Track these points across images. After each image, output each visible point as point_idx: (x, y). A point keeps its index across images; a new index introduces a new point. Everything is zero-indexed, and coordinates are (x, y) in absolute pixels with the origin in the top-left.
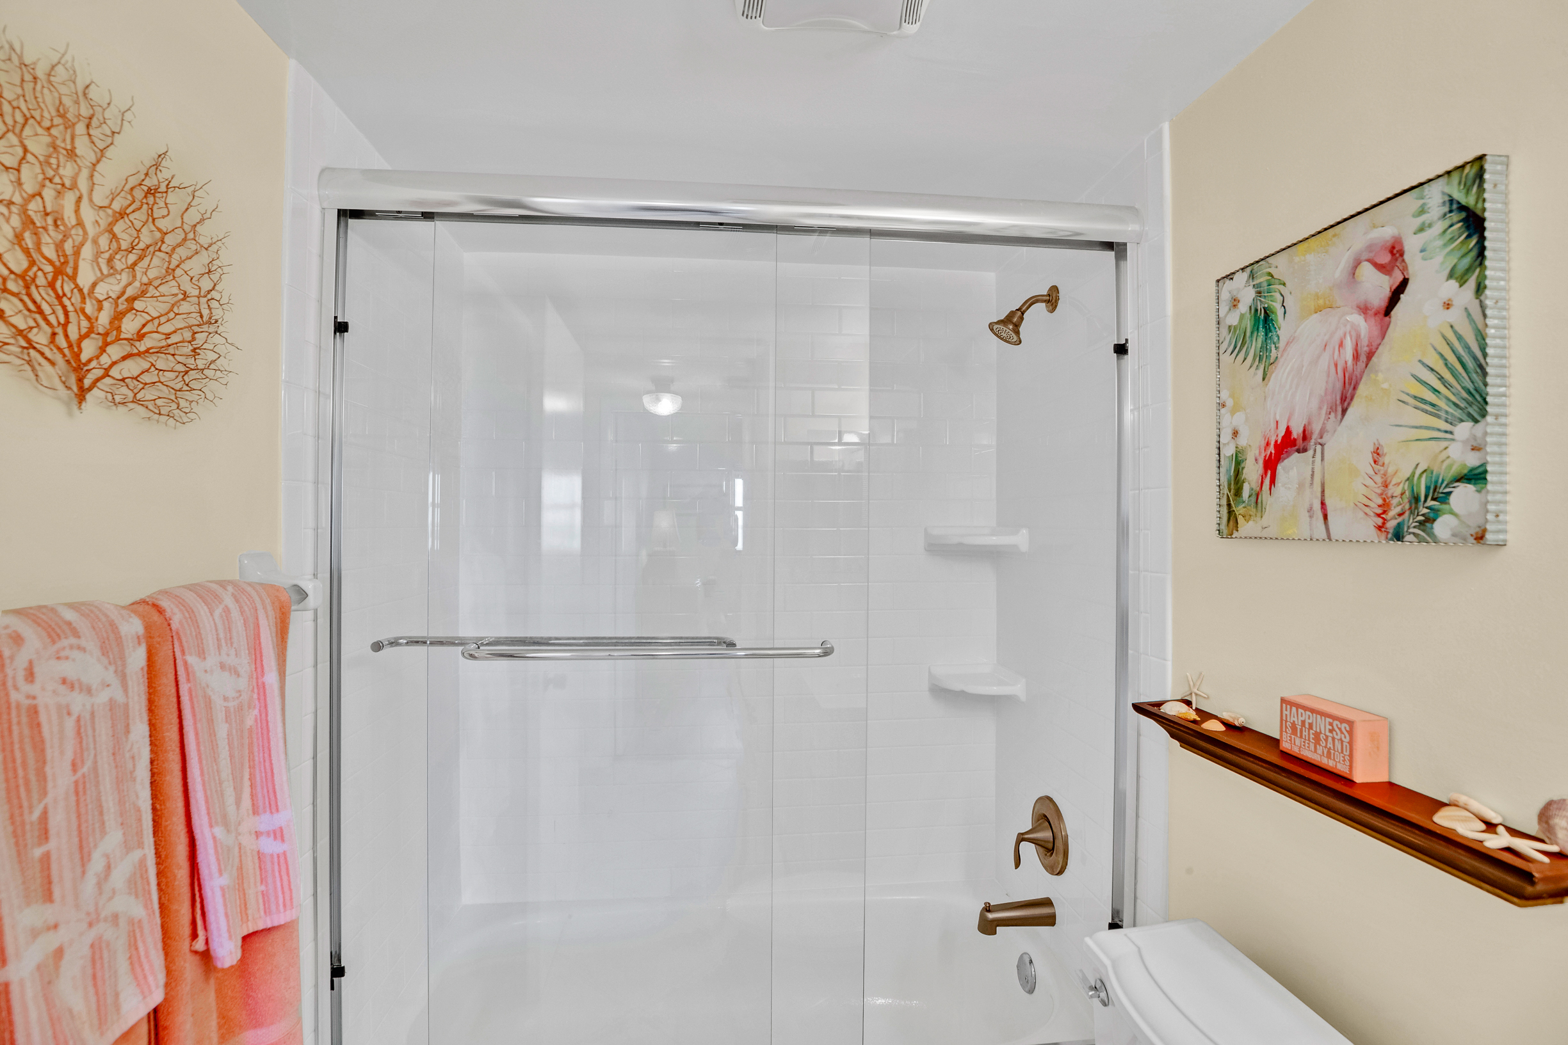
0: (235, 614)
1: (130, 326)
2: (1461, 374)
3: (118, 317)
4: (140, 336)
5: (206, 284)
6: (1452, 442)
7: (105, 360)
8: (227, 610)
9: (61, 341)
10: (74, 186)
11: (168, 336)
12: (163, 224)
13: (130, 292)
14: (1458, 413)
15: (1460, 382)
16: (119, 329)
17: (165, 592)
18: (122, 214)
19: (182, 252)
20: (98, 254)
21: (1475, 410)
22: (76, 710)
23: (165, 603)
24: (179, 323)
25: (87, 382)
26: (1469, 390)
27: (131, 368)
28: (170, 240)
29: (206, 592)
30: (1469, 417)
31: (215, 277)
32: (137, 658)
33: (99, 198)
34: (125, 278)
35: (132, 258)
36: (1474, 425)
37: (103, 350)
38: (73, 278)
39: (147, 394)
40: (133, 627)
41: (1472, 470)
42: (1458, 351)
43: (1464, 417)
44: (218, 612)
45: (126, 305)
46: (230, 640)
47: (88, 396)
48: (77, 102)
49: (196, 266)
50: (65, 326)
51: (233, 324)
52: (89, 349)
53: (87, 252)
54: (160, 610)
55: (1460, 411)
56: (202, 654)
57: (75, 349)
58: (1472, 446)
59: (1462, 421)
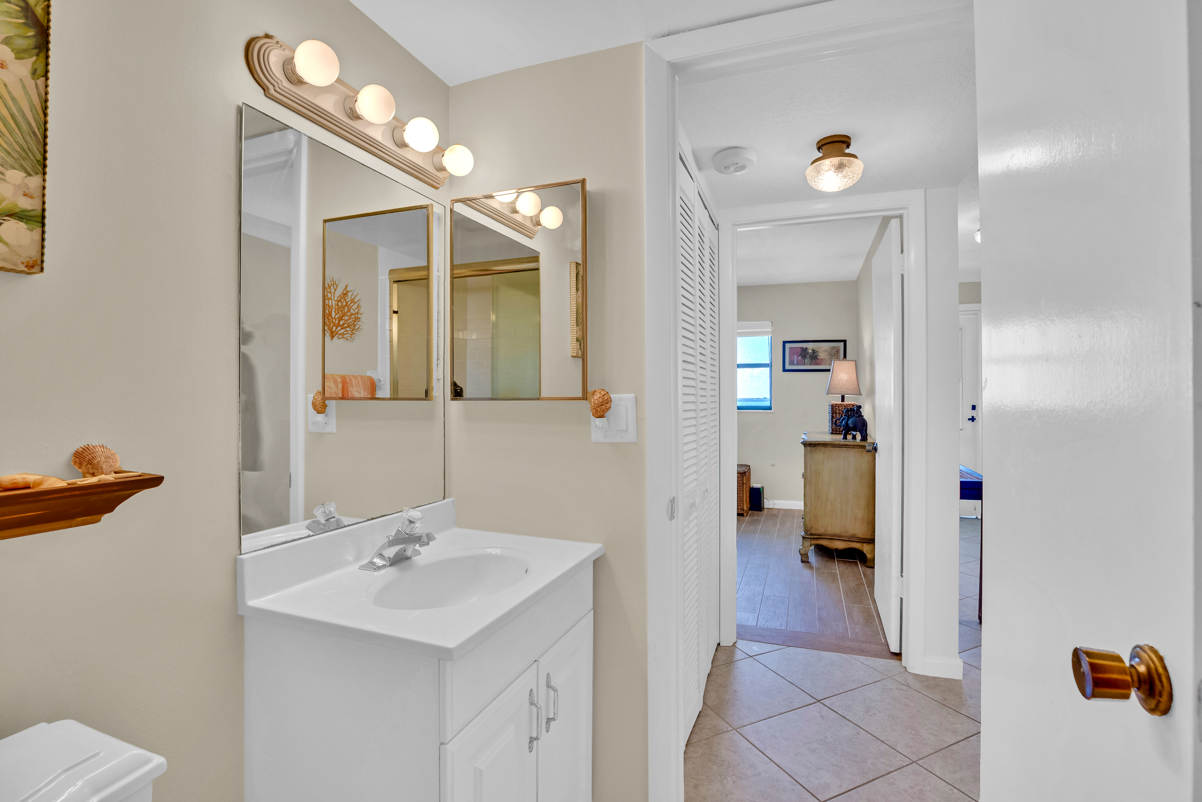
0: (360, 381)
1: (341, 323)
2: (14, 130)
3: (339, 321)
4: (344, 324)
5: (357, 311)
6: (3, 182)
7: (337, 330)
8: (358, 380)
9: (329, 328)
10: (331, 298)
11: (349, 323)
12: (347, 300)
13: (341, 316)
14: (10, 160)
15: (12, 135)
16: (339, 324)
17: (347, 375)
18: (339, 301)
19: (351, 305)
20: (335, 310)
21: (27, 164)
22: (329, 391)
23: (346, 377)
24: (351, 320)
25: (334, 335)
26: (22, 146)
27: (342, 331)
28: (349, 303)
29: (355, 377)
30: (21, 168)
31: (359, 308)
32: (340, 386)
33: (336, 299)
34: (340, 313)
35: (342, 309)
36: (26, 176)
37: (336, 328)
38: (331, 316)
39: (345, 336)
40: (339, 380)
41: (24, 211)
42: (12, 110)
43: (17, 166)
44: (356, 380)
45: (341, 319)
46: (359, 386)
47: (334, 338)
48: (331, 281)
49: (355, 307)
50: (330, 325)
51: (363, 318)
52: (334, 328)
53: (334, 310)
54: (345, 378)
55: (13, 160)
56: (352, 387)
57: (332, 329)
58: (24, 192)
59: (14, 168)
